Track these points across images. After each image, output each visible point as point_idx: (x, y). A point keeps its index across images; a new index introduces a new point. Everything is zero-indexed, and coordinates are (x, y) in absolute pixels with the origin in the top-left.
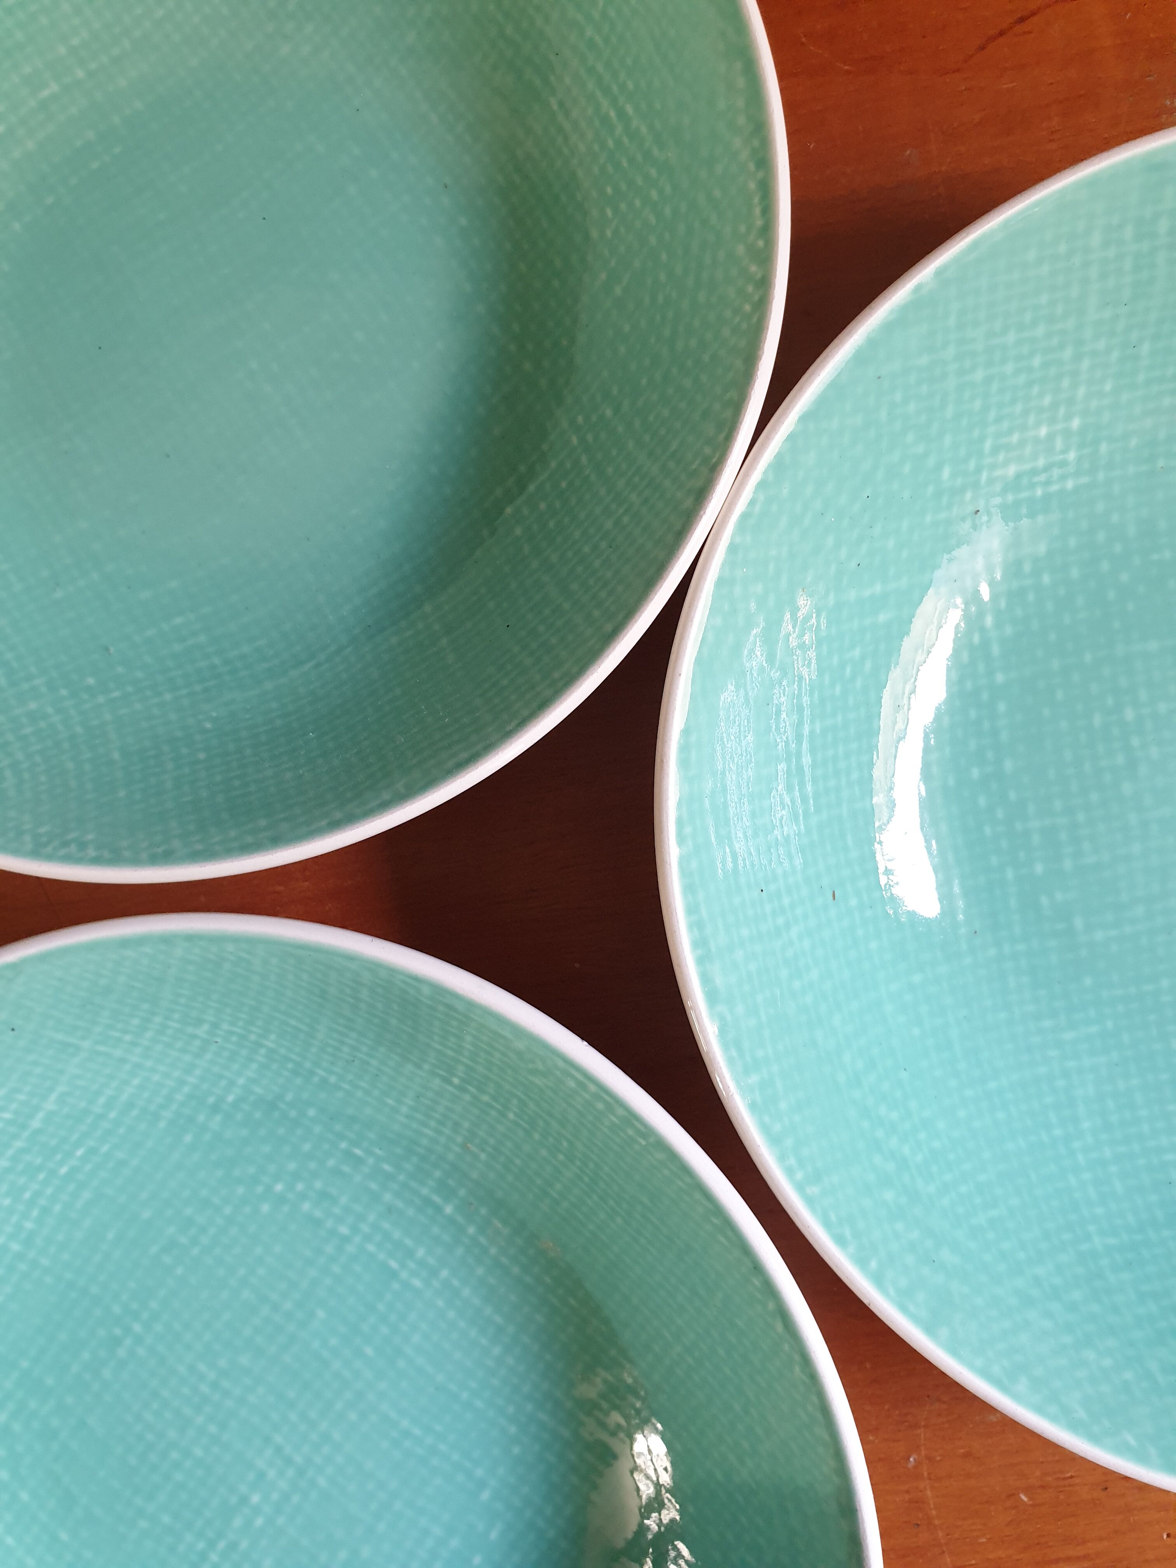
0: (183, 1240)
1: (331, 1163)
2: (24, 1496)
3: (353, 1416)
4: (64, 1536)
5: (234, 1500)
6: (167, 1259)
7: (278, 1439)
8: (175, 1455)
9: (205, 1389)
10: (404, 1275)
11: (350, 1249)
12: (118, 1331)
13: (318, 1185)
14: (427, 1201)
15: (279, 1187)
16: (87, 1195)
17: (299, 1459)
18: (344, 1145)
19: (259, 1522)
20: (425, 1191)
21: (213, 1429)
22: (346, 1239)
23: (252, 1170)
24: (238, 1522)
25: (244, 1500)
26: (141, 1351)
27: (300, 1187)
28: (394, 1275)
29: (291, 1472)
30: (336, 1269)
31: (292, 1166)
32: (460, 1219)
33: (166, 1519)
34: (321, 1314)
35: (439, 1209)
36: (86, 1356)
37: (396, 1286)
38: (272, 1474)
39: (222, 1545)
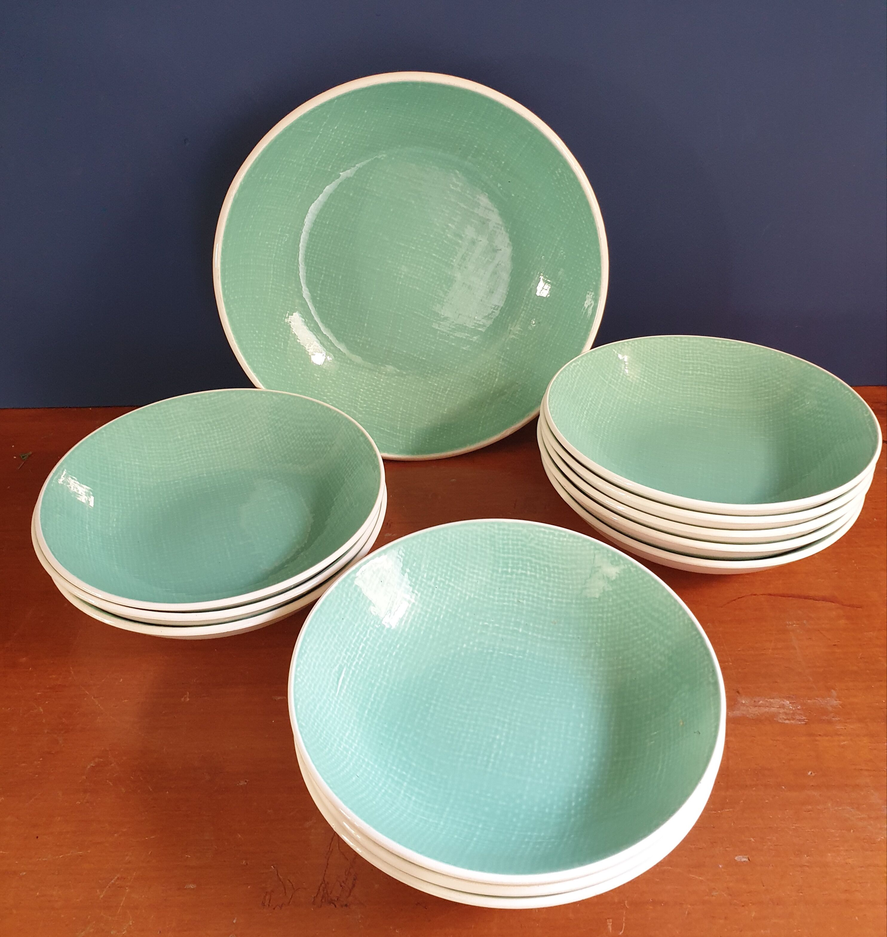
0: (439, 672)
1: (479, 631)
2: (414, 764)
3: (519, 701)
4: (434, 773)
5: (490, 740)
6: (436, 679)
7: (497, 717)
8: (463, 735)
9: (465, 711)
10: (515, 656)
11: (495, 655)
12: (427, 705)
13: (477, 641)
14: (514, 631)
15: (465, 646)
16: (403, 664)
17: (507, 720)
18: (481, 623)
19: (502, 743)
20: (511, 628)
21: (473, 722)
22: (492, 653)
23: (454, 643)
24: (495, 746)
25: (494, 739)
26: (438, 708)
27: (471, 643)
28: (512, 658)
29: (506, 725)
30: (493, 663)
31: (467, 637)
32: (525, 632)
33: (469, 755)
34: (494, 677)
35: (517, 632)
36: (419, 715)
37: (514, 660)
38: (500, 728)
39: (493, 755)
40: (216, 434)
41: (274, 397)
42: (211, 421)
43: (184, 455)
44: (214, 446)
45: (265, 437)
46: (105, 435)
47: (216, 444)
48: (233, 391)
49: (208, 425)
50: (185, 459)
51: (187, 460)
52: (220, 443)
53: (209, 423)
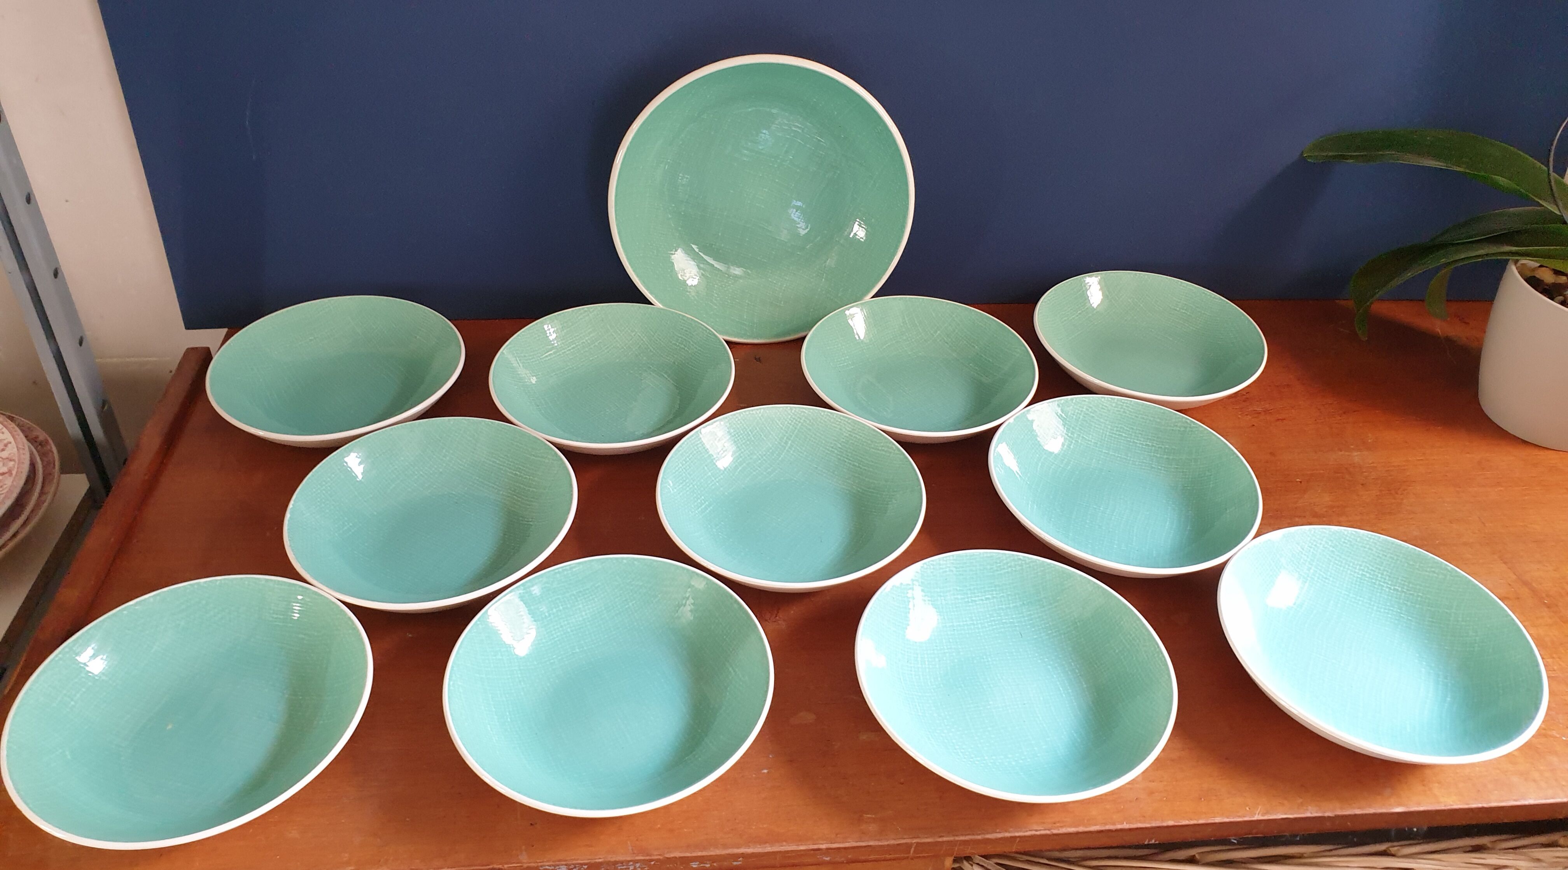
40: (581, 606)
41: (636, 562)
42: (575, 592)
43: (554, 632)
44: (581, 619)
45: (630, 604)
46: (480, 626)
47: (582, 616)
48: (593, 560)
49: (573, 597)
50: (555, 636)
51: (557, 637)
52: (586, 614)
53: (574, 595)
